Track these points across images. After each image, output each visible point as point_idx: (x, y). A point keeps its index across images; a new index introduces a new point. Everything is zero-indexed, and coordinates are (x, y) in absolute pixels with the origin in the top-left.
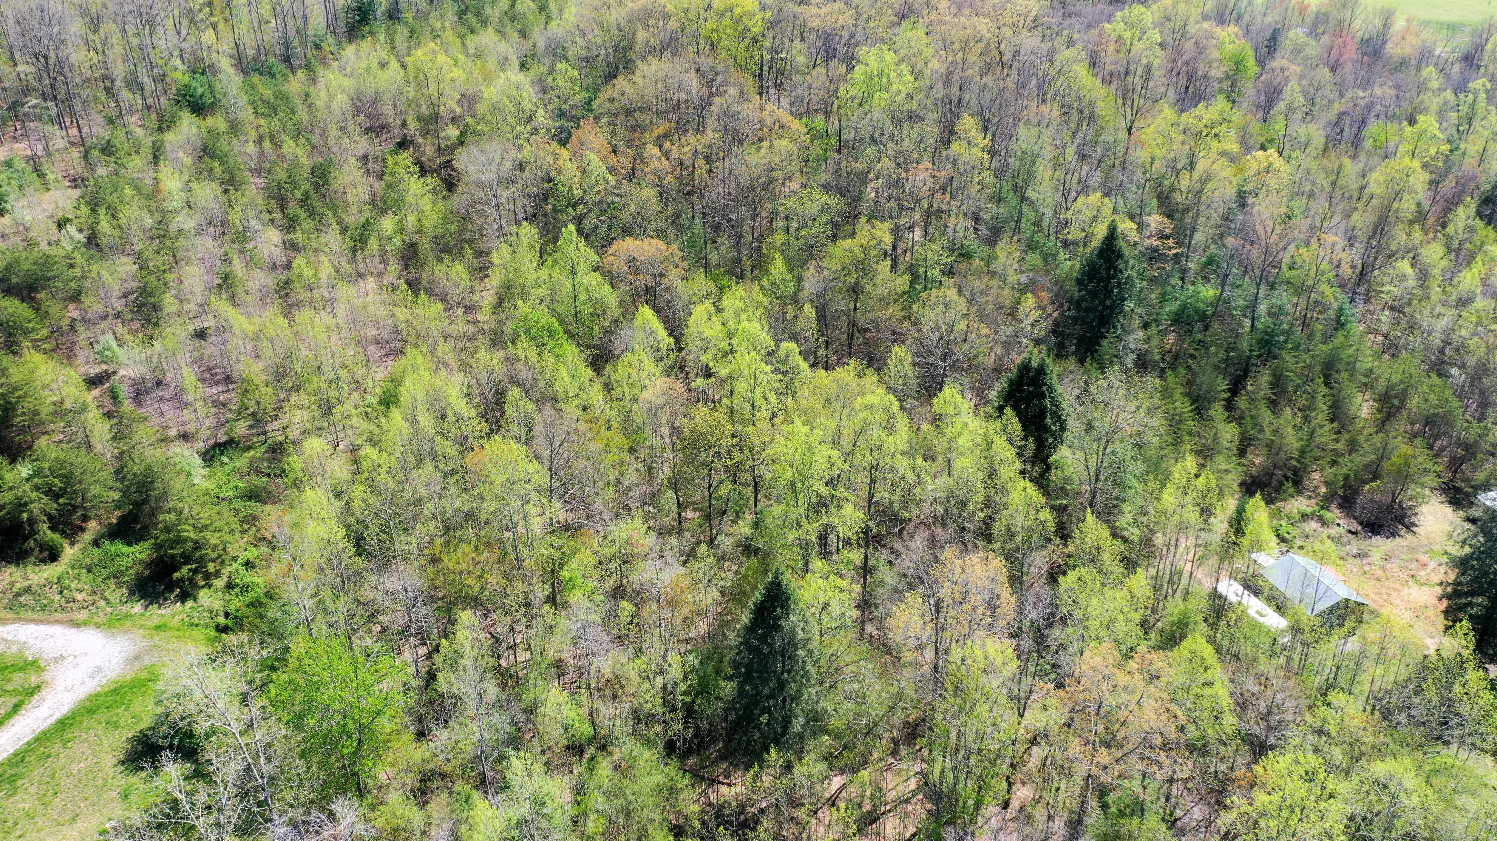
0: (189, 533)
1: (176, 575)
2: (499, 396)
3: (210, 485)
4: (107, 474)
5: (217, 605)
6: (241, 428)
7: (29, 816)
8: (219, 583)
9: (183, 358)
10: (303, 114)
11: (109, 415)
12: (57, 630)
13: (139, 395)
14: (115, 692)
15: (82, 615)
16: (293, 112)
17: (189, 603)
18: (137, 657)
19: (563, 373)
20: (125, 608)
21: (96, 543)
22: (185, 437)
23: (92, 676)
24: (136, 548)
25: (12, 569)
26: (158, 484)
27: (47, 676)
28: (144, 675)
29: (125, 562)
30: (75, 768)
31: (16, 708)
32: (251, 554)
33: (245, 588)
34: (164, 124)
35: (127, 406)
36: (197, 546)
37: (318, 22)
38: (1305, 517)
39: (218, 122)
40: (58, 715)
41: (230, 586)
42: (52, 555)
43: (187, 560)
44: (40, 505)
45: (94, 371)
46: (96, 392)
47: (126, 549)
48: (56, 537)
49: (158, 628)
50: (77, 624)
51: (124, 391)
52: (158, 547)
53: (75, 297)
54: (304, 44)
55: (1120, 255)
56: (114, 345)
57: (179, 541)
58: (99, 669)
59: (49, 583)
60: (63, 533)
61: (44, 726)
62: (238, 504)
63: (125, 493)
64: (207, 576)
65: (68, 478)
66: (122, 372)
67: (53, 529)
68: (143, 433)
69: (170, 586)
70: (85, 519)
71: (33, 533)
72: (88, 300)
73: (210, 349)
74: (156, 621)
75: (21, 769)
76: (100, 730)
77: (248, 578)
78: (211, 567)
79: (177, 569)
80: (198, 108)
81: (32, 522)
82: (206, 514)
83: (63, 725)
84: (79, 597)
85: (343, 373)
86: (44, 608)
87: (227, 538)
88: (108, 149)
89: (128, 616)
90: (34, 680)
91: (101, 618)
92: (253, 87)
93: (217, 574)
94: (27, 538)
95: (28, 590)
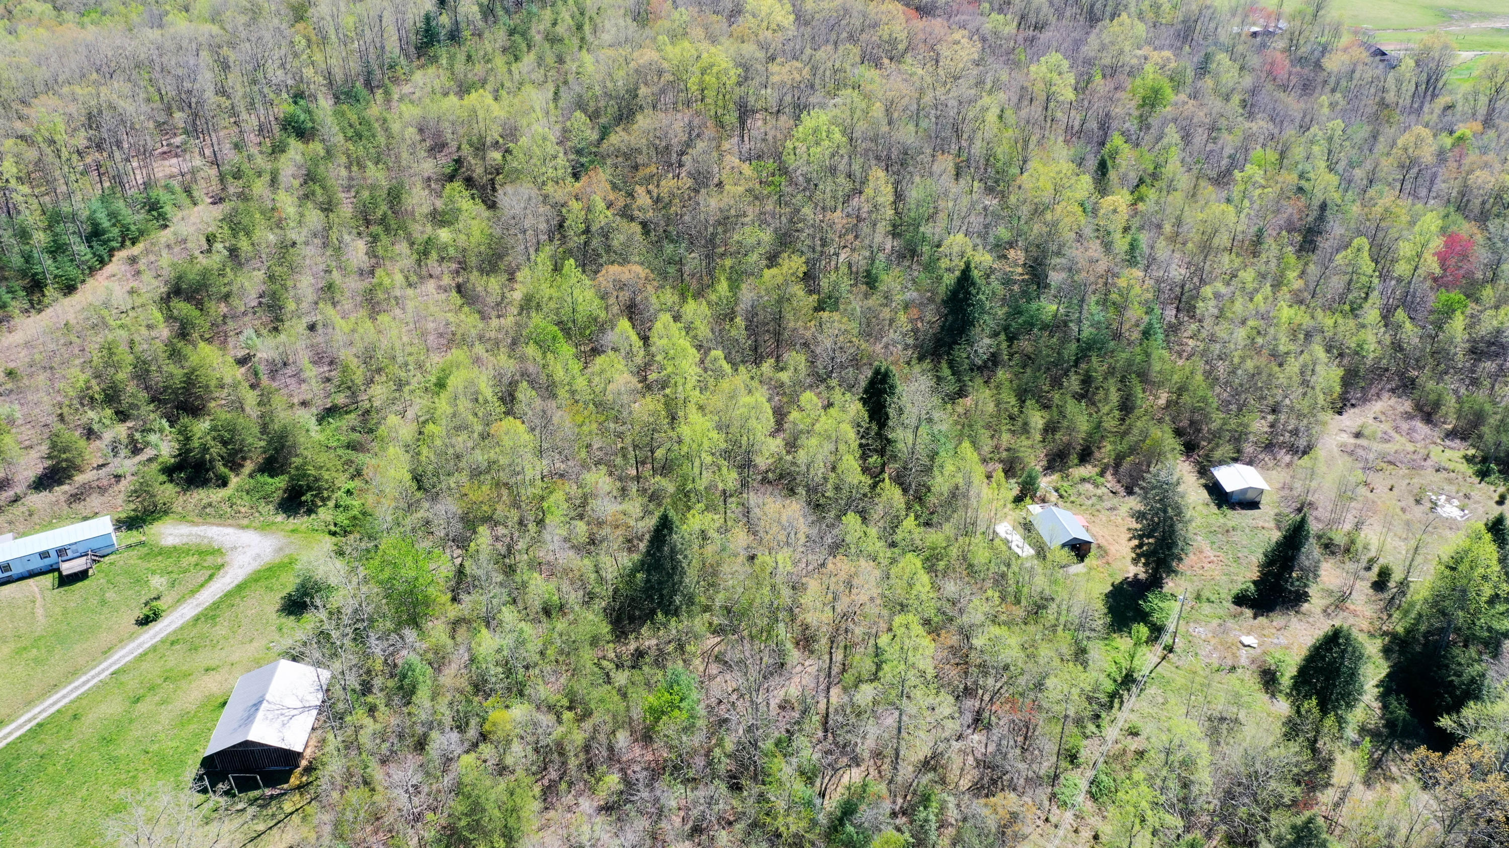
0: (313, 472)
1: (303, 498)
2: (513, 385)
3: (321, 437)
4: (256, 430)
5: (329, 518)
6: (341, 399)
7: (226, 639)
8: (331, 504)
9: (301, 345)
10: (381, 139)
11: (253, 387)
12: (230, 530)
13: (273, 373)
14: (269, 569)
15: (245, 522)
16: (374, 136)
17: (313, 516)
18: (281, 549)
19: (559, 366)
20: (272, 518)
21: (251, 476)
22: (304, 404)
23: (255, 559)
24: (277, 480)
25: (200, 491)
26: (291, 438)
27: (227, 559)
28: (286, 560)
29: (269, 489)
30: (249, 613)
31: (211, 577)
32: (351, 485)
33: (347, 508)
34: (278, 149)
35: (265, 381)
36: (317, 480)
37: (392, 46)
38: (1083, 480)
39: (317, 147)
40: (236, 582)
41: (337, 506)
42: (224, 483)
43: (310, 489)
44: (216, 449)
45: (241, 354)
46: (243, 370)
47: (270, 480)
48: (226, 470)
49: (293, 531)
50: (243, 528)
51: (262, 369)
52: (291, 479)
53: (226, 297)
54: (381, 67)
55: (973, 284)
56: (254, 336)
57: (305, 475)
58: (259, 555)
59: (223, 501)
60: (231, 469)
61: (229, 588)
62: (340, 452)
63: (270, 442)
64: (324, 500)
65: (233, 431)
66: (259, 355)
67: (225, 465)
68: (278, 402)
69: (302, 504)
70: (244, 459)
71: (213, 468)
72: (235, 302)
73: (319, 338)
74: (291, 527)
75: (218, 612)
76: (262, 591)
77: (348, 501)
78: (325, 494)
79: (303, 494)
80: (303, 133)
81: (212, 461)
82: (323, 458)
83: (240, 588)
84: (243, 510)
85: (411, 359)
86: (221, 516)
87: (334, 474)
88: (237, 175)
89: (273, 523)
90: (219, 561)
91: (256, 524)
92: (343, 114)
93: (329, 498)
94: (207, 471)
95: (210, 505)
